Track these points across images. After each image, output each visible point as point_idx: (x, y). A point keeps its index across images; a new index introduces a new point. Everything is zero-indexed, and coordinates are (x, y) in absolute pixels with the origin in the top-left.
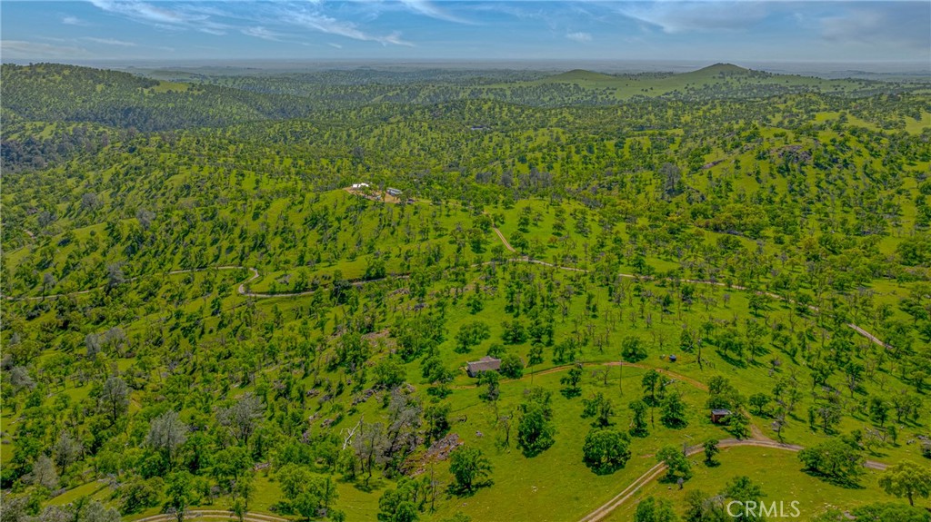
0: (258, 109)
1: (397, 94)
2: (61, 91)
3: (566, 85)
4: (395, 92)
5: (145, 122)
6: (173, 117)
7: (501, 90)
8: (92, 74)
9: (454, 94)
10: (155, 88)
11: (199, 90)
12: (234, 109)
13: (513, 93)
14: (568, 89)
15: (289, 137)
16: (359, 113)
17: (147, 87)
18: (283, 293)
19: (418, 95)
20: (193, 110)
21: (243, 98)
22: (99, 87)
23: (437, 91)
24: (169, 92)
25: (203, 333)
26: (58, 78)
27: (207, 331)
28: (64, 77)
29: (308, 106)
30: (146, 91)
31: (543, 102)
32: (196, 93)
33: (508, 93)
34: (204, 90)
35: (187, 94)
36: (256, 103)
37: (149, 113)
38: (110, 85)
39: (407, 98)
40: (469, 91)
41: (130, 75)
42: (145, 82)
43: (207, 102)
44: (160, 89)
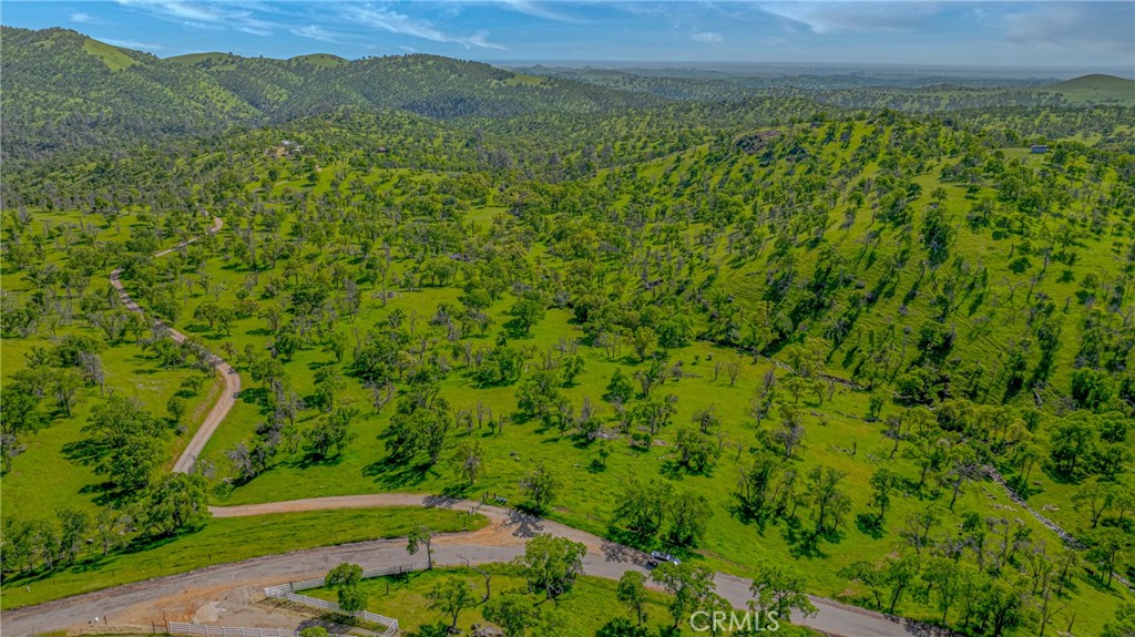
2: (414, 80)
8: (452, 64)
10: (508, 80)
11: (551, 85)
30: (494, 82)
38: (461, 76)
41: (489, 66)
42: (501, 75)
43: (551, 97)
44: (512, 82)
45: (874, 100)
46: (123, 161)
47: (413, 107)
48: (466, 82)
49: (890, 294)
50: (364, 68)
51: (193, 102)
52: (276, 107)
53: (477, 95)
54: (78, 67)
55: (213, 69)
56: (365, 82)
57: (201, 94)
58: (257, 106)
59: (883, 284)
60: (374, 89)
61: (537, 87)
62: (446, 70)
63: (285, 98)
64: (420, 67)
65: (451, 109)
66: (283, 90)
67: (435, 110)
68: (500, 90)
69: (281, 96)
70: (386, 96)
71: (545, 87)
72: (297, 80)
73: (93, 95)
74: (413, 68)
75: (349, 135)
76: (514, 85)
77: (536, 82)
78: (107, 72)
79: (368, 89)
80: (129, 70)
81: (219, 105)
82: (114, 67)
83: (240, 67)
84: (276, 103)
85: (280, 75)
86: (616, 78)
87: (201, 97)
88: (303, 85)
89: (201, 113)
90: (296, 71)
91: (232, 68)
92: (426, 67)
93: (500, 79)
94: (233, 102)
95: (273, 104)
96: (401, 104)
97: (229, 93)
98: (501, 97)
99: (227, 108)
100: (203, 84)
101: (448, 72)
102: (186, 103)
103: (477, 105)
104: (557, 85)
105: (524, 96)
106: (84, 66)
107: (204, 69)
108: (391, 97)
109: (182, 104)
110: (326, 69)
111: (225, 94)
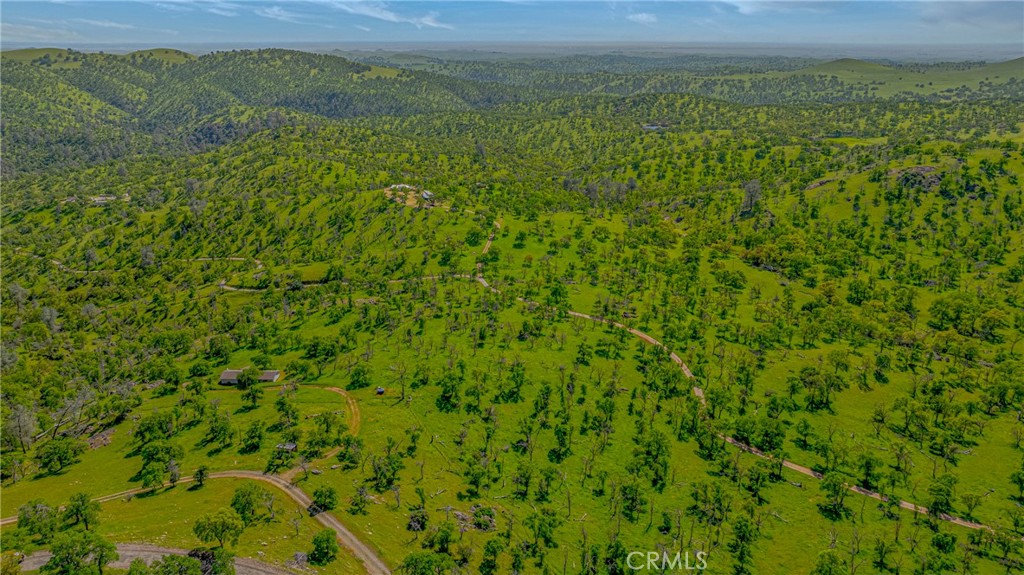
0: (464, 98)
1: (621, 84)
2: (278, 76)
3: (821, 77)
4: (619, 82)
5: (346, 107)
6: (373, 104)
7: (740, 81)
8: (309, 59)
9: (684, 86)
10: (367, 73)
11: (408, 76)
12: (437, 97)
13: (754, 85)
14: (823, 83)
15: (453, 130)
16: (547, 105)
17: (358, 72)
18: (249, 288)
19: (643, 86)
20: (393, 97)
21: (451, 85)
22: (313, 72)
23: (666, 81)
24: (378, 78)
25: (165, 317)
26: (279, 63)
27: (169, 316)
28: (285, 62)
29: (515, 96)
30: (355, 76)
31: (784, 97)
32: (404, 79)
33: (748, 85)
34: (413, 77)
35: (396, 80)
36: (463, 91)
37: (350, 99)
38: (323, 70)
39: (631, 88)
40: (701, 82)
41: (344, 60)
42: (359, 68)
43: (413, 89)
44: (371, 75)
45: (688, 84)
47: (286, 103)
52: (140, 107)
56: (230, 79)
57: (63, 96)
58: (119, 106)
60: (241, 86)
62: (305, 64)
63: (145, 97)
65: (325, 105)
66: (140, 90)
69: (140, 95)
70: (255, 93)
72: (149, 77)
74: (272, 63)
76: (374, 77)
77: (393, 74)
79: (235, 86)
81: (86, 108)
83: (84, 64)
84: (139, 102)
85: (131, 73)
87: (64, 100)
89: (73, 119)
90: (145, 67)
91: (77, 65)
94: (98, 105)
95: (137, 104)
97: (89, 94)
99: (94, 112)
101: (308, 66)
108: (260, 94)
111: (86, 96)
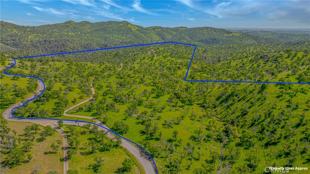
30: (226, 35)
42: (228, 32)
43: (242, 39)
44: (231, 35)
46: (120, 53)
47: (201, 41)
48: (217, 34)
49: (244, 100)
50: (191, 30)
51: (148, 38)
52: (168, 40)
53: (220, 38)
54: (126, 30)
55: (155, 30)
56: (191, 34)
57: (151, 36)
58: (163, 39)
59: (244, 97)
61: (238, 36)
62: (213, 31)
63: (171, 37)
64: (206, 30)
66: (171, 36)
67: (208, 42)
68: (227, 37)
69: (170, 37)
70: (195, 38)
71: (241, 36)
72: (175, 33)
73: (128, 36)
74: (204, 30)
75: (174, 48)
76: (232, 35)
77: (238, 35)
78: (131, 31)
79: (191, 36)
80: (136, 30)
81: (154, 39)
82: (133, 30)
83: (162, 30)
84: (168, 39)
85: (171, 32)
86: (268, 33)
88: (176, 34)
89: (150, 41)
90: (175, 31)
91: (160, 30)
92: (208, 30)
93: (228, 34)
94: (158, 38)
96: (198, 40)
97: (158, 36)
98: (226, 39)
99: (156, 40)
100: (152, 34)
101: (213, 32)
102: (147, 38)
103: (219, 41)
104: (244, 36)
105: (233, 39)
106: (127, 30)
107: (153, 30)
109: (146, 39)
110: (183, 30)
111: (156, 36)
